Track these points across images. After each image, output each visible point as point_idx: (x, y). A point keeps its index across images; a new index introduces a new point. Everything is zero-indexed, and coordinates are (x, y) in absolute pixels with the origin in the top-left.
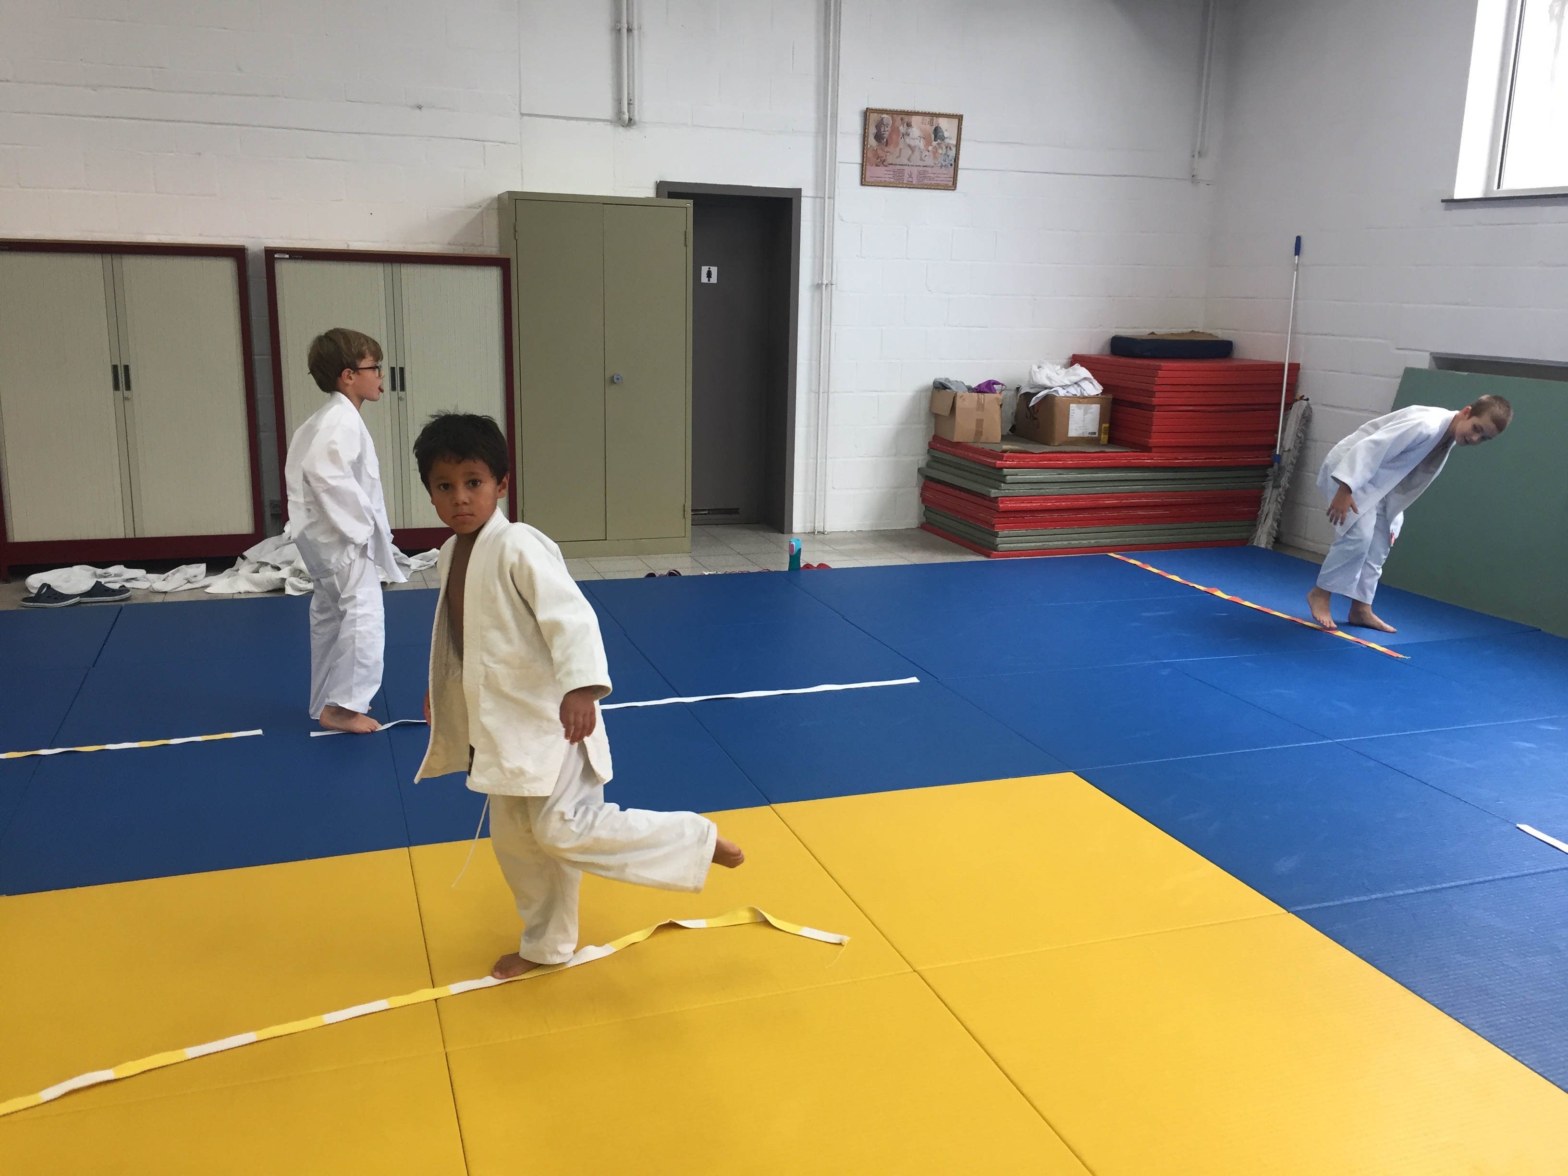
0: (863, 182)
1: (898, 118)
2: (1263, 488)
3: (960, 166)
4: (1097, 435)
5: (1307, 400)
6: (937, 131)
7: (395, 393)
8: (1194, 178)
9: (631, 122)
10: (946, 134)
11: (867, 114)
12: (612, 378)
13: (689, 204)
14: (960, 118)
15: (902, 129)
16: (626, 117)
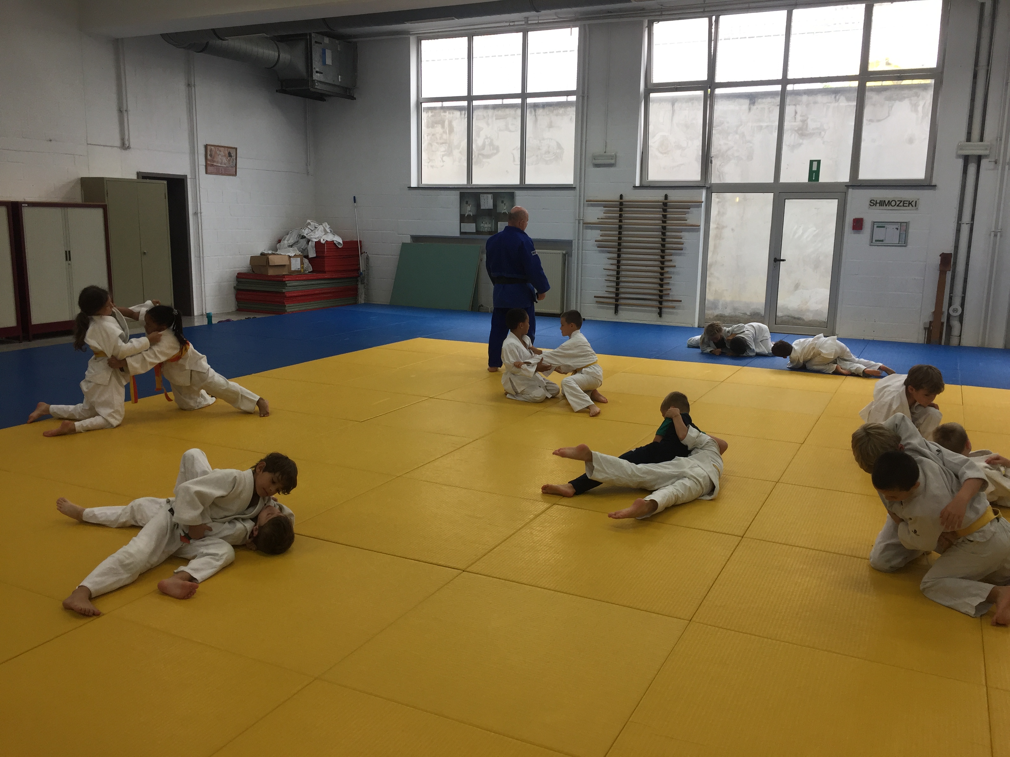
0: (206, 173)
1: (217, 148)
2: (357, 285)
3: (237, 167)
4: (300, 269)
5: (366, 253)
6: (229, 154)
7: (67, 262)
8: (308, 173)
9: (129, 148)
10: (232, 155)
11: (206, 147)
12: (145, 253)
13: (165, 182)
14: (236, 149)
15: (218, 152)
16: (127, 146)
